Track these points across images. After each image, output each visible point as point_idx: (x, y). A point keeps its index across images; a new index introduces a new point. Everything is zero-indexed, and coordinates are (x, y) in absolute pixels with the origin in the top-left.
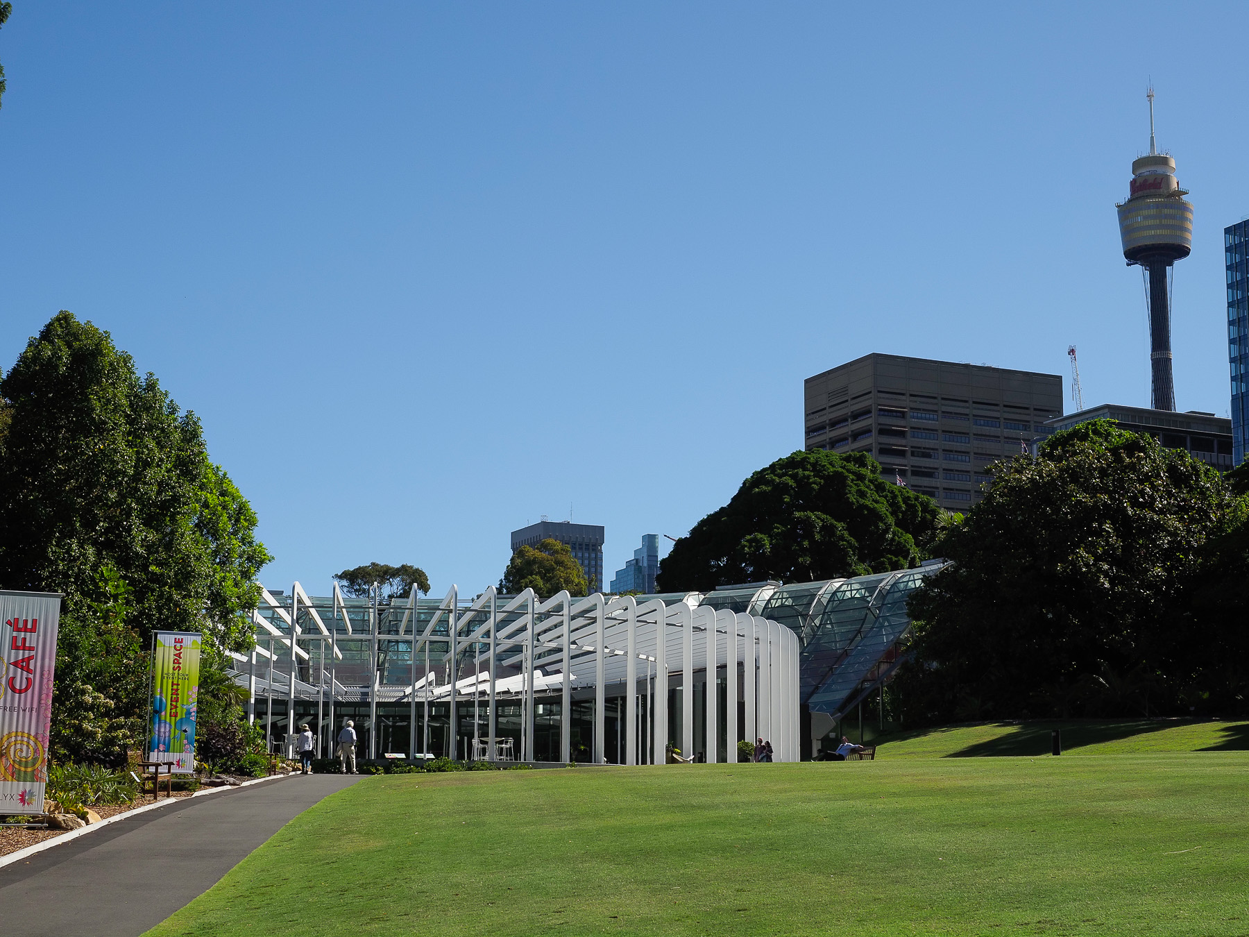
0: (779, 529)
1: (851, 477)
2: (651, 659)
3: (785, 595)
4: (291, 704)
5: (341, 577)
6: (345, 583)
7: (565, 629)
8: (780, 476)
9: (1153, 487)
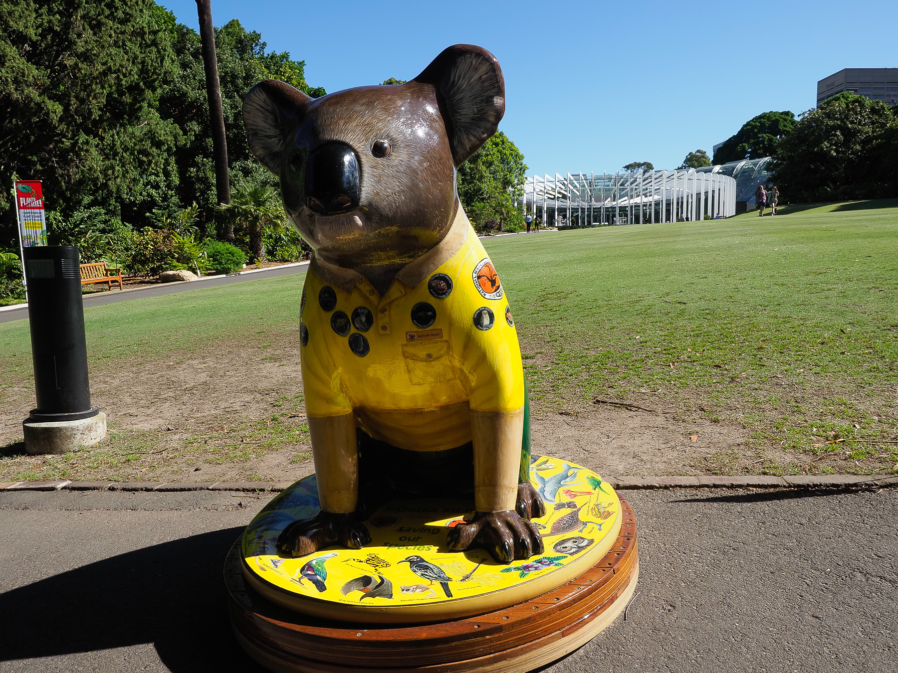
0: (752, 141)
1: (782, 120)
2: (681, 189)
3: (750, 164)
4: (556, 210)
5: (624, 168)
6: (626, 169)
7: (652, 183)
8: (755, 122)
9: (862, 116)
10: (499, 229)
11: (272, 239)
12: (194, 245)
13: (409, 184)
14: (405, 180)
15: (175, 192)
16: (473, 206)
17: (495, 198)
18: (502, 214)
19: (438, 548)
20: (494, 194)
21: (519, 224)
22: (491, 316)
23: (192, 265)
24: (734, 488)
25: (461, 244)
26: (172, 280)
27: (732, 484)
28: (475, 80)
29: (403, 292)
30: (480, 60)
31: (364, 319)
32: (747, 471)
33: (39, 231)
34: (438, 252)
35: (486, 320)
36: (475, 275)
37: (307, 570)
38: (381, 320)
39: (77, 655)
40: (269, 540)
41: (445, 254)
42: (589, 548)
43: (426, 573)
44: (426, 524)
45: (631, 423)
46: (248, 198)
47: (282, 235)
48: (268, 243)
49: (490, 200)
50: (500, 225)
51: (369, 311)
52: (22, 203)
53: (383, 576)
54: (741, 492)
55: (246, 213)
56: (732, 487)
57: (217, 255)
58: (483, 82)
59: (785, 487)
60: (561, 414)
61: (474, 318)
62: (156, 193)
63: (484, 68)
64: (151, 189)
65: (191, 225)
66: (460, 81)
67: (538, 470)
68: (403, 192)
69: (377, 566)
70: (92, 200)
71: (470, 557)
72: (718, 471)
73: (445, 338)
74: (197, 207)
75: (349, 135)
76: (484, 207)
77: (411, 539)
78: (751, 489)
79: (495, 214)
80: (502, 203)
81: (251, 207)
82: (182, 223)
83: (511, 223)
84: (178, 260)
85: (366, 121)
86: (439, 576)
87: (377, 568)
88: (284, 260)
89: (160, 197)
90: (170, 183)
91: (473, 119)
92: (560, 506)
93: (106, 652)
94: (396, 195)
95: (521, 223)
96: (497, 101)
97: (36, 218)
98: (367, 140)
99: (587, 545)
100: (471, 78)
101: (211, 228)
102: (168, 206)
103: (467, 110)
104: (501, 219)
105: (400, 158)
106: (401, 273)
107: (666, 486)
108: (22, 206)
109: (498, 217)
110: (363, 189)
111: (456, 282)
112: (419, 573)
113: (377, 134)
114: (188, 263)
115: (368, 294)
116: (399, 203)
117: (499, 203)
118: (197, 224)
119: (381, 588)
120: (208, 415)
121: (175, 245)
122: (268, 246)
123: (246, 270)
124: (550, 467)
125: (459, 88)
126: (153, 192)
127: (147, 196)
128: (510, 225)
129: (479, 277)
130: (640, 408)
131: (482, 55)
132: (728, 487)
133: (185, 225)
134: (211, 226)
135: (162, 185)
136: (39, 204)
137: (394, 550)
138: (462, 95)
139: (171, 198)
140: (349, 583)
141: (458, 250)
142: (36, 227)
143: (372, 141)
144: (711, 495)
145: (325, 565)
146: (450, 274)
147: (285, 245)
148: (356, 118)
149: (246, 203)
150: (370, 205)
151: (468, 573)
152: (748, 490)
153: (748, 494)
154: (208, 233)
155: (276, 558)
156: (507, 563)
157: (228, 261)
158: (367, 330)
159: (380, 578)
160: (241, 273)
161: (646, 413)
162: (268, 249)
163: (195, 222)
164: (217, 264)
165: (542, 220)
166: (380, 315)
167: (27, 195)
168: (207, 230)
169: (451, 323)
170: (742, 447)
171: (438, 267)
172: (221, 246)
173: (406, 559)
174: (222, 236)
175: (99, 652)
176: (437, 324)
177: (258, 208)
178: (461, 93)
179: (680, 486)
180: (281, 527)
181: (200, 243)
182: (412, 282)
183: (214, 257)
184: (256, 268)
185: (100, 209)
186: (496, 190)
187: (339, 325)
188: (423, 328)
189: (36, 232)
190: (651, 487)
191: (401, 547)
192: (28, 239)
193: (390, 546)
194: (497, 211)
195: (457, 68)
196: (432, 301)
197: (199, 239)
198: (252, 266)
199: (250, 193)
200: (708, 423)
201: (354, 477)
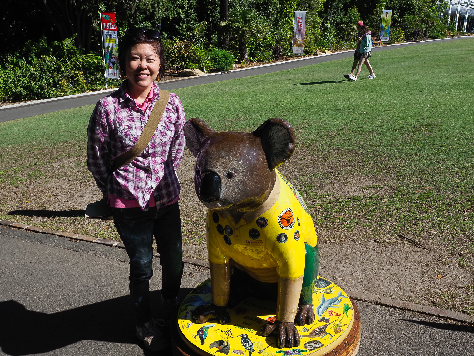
10: (425, 36)
11: (254, 45)
12: (203, 52)
13: (243, 189)
14: (240, 188)
15: (194, 11)
16: (405, 18)
17: (423, 10)
18: (427, 23)
19: (257, 332)
20: (424, 8)
21: (441, 31)
22: (286, 237)
23: (201, 65)
24: (440, 317)
25: (274, 203)
26: (188, 75)
27: (439, 315)
28: (280, 135)
29: (246, 223)
30: (282, 128)
31: (229, 231)
32: (454, 307)
33: (114, 45)
34: (262, 208)
35: (283, 239)
36: (279, 218)
37: (200, 332)
38: (236, 233)
39: (115, 343)
40: (190, 311)
41: (265, 209)
42: (319, 349)
43: (246, 345)
44: (258, 316)
45: (412, 257)
46: (240, 17)
47: (260, 42)
48: (251, 48)
49: (420, 12)
50: (426, 32)
51: (231, 228)
52: (104, 26)
53: (229, 342)
54: (442, 321)
55: (237, 29)
56: (439, 317)
57: (217, 59)
58: (285, 136)
59: (469, 323)
60: (375, 241)
61: (277, 238)
62: (182, 12)
63: (285, 131)
64: (179, 9)
65: (201, 36)
66: (274, 135)
67: (326, 293)
68: (239, 193)
69: (228, 336)
70: (144, 17)
71: (267, 341)
72: (437, 305)
73: (264, 244)
74: (207, 23)
75: (217, 169)
76: (413, 19)
77: (248, 324)
78: (448, 320)
79: (422, 24)
80: (429, 15)
81: (240, 25)
82: (196, 34)
83: (435, 30)
84: (193, 62)
85: (225, 161)
86: (250, 348)
87: (228, 337)
88: (261, 61)
89: (184, 14)
90: (191, 5)
91: (279, 151)
92: (322, 320)
93: (124, 345)
94: (236, 194)
95: (443, 30)
96: (290, 146)
97: (112, 36)
98: (225, 171)
99: (319, 347)
100: (279, 134)
101: (215, 38)
102: (189, 20)
103: (277, 147)
104: (426, 28)
105: (239, 178)
106: (245, 215)
107: (402, 308)
108: (105, 28)
109: (424, 26)
110: (221, 193)
111: (270, 221)
112: (244, 344)
113: (229, 168)
114: (198, 64)
115: (231, 221)
116: (237, 197)
117: (427, 15)
118: (206, 35)
119: (225, 348)
120: (188, 205)
121: (191, 51)
122: (250, 51)
123: (235, 69)
124: (332, 292)
125: (273, 138)
126: (180, 11)
127: (176, 14)
128: (434, 32)
129: (281, 219)
130: (423, 246)
131: (283, 126)
132: (436, 316)
133: (198, 36)
134: (215, 36)
135: (186, 6)
136: (114, 28)
137: (239, 328)
138: (275, 141)
139: (191, 15)
140: (214, 342)
141: (272, 207)
142: (112, 42)
143: (227, 171)
144: (424, 320)
145: (208, 330)
146: (267, 218)
147: (262, 50)
148: (221, 160)
149: (237, 21)
150: (224, 199)
151: (262, 349)
152: (447, 320)
153: (445, 323)
154: (213, 41)
155: (190, 322)
156: (281, 348)
157: (223, 63)
158: (230, 236)
159: (227, 343)
160: (231, 71)
161: (424, 251)
162: (250, 53)
163: (204, 34)
164: (216, 64)
165: (463, 27)
166: (235, 231)
167: (107, 22)
168: (212, 39)
169: (266, 239)
170: (463, 290)
171: (261, 214)
172: (219, 52)
173: (241, 335)
174: (221, 45)
175: (122, 344)
176: (261, 238)
177: (245, 25)
178: (274, 140)
179: (410, 310)
180: (197, 304)
181: (206, 50)
182: (249, 219)
183: (215, 59)
184: (241, 67)
185: (148, 23)
186: (426, 4)
187: (220, 230)
188: (254, 239)
189: (112, 45)
190: (394, 307)
191: (242, 328)
192: (108, 49)
193: (237, 326)
194: (424, 22)
195: (272, 130)
196: (258, 229)
197: (206, 46)
198: (239, 65)
199: (241, 13)
200: (457, 266)
201: (227, 291)
